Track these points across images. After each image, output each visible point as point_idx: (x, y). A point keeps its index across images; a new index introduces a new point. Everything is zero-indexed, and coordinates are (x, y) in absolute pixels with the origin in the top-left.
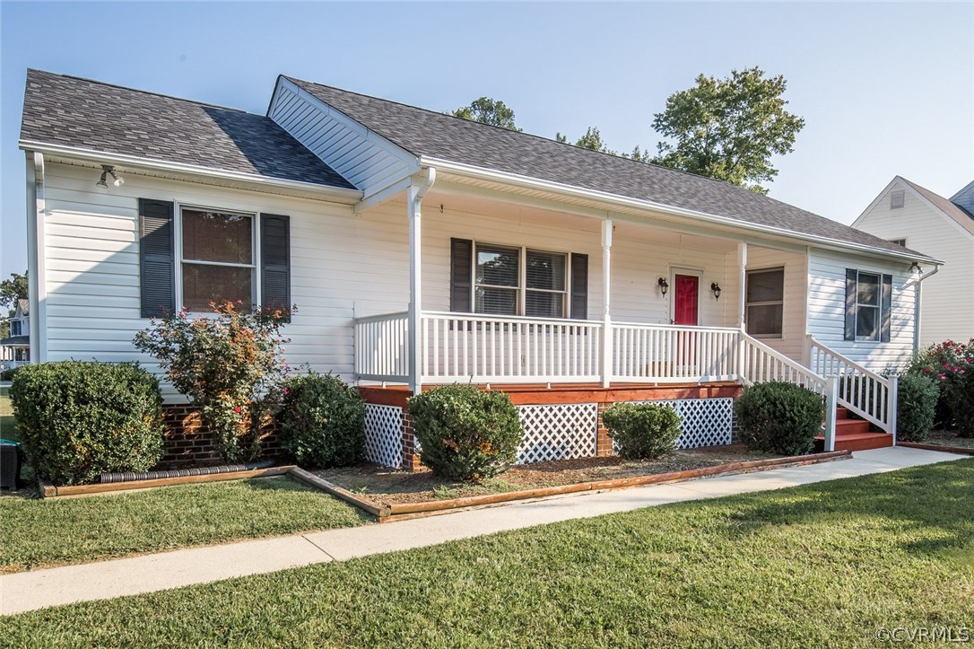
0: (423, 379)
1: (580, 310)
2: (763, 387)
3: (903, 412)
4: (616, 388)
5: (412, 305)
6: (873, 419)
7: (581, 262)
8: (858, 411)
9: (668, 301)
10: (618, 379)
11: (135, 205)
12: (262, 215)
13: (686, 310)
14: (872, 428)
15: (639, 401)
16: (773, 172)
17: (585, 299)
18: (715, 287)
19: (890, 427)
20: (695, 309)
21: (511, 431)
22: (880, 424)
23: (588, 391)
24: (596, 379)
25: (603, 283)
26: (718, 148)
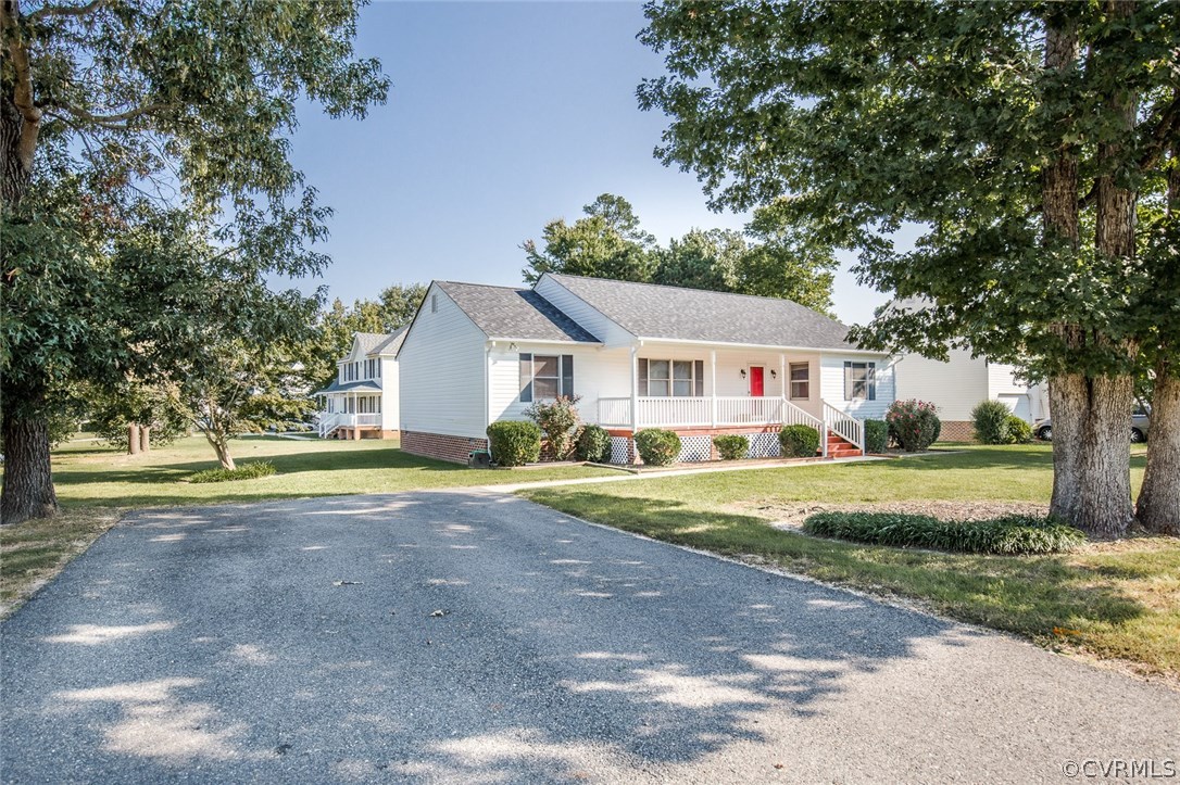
0: (637, 425)
1: (700, 392)
2: (790, 427)
3: (868, 438)
4: (718, 429)
5: (632, 395)
6: (853, 442)
7: (700, 364)
8: (846, 438)
9: (747, 382)
10: (720, 424)
11: (518, 356)
12: (563, 356)
13: (758, 387)
14: (854, 447)
15: (731, 433)
16: (837, 263)
17: (702, 383)
18: (773, 372)
19: (861, 446)
20: (762, 385)
21: (678, 445)
22: (856, 444)
23: (707, 430)
24: (710, 424)
25: (711, 375)
26: (793, 247)
